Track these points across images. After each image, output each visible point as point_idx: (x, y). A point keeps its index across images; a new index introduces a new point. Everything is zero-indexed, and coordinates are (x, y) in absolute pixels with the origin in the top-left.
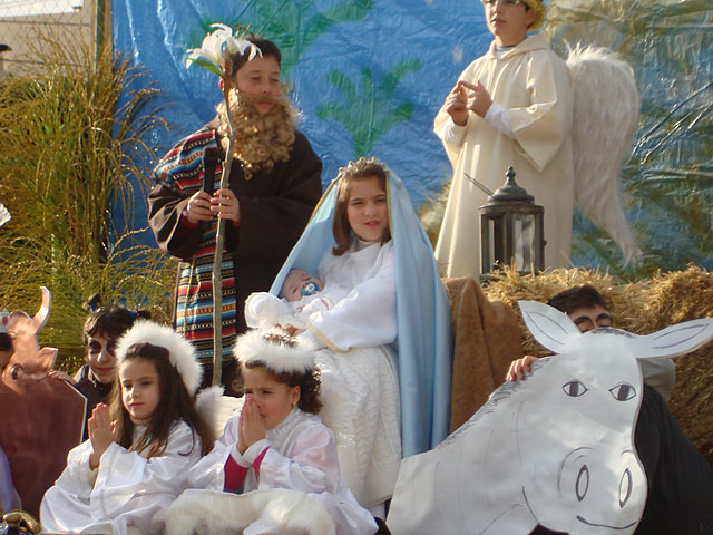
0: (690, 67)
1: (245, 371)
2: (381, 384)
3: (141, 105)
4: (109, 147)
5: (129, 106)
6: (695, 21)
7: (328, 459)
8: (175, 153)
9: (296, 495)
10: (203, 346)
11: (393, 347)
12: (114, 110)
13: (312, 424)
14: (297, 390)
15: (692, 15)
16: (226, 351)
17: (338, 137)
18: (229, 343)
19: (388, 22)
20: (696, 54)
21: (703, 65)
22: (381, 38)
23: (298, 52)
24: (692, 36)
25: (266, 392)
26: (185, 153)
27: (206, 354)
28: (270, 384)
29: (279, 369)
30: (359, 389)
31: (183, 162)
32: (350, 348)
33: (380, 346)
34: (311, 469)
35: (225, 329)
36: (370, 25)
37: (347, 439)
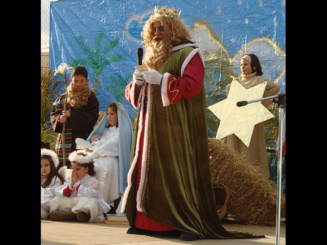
0: (211, 79)
1: (72, 164)
2: (113, 168)
3: (56, 85)
4: (47, 96)
5: (53, 84)
6: (213, 66)
7: (98, 188)
8: (58, 99)
9: (86, 199)
10: (60, 156)
11: (118, 157)
12: (49, 86)
13: (93, 179)
14: (87, 168)
15: (212, 64)
16: (67, 158)
17: (112, 95)
18: (67, 156)
19: (127, 63)
20: (213, 75)
21: (215, 78)
22: (124, 67)
23: (101, 70)
24: (212, 70)
25: (78, 169)
26: (61, 99)
27: (61, 158)
28: (79, 167)
29: (81, 163)
30: (106, 169)
31: (60, 102)
32: (105, 156)
33: (114, 157)
34: (93, 190)
35: (66, 152)
36: (122, 63)
37: (102, 184)
